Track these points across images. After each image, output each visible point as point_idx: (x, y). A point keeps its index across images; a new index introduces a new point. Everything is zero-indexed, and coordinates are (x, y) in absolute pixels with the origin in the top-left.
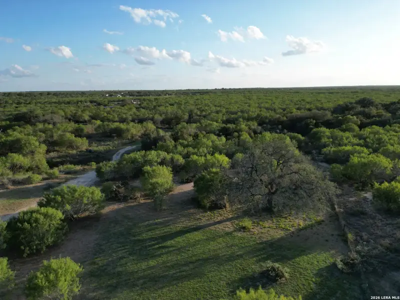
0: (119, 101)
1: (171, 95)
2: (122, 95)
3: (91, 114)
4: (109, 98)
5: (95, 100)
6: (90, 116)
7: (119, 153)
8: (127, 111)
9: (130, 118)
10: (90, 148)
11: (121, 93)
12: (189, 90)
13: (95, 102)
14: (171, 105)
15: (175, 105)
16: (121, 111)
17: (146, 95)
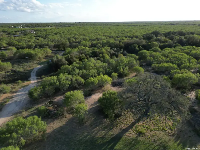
0: (21, 31)
1: (51, 26)
2: (22, 27)
3: (7, 42)
4: (14, 29)
5: (6, 30)
6: (7, 44)
7: (34, 71)
8: (30, 39)
9: (34, 45)
10: (14, 69)
11: (21, 25)
12: (60, 23)
13: (6, 32)
14: (55, 34)
15: (58, 34)
16: (26, 40)
17: (37, 27)
